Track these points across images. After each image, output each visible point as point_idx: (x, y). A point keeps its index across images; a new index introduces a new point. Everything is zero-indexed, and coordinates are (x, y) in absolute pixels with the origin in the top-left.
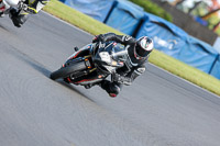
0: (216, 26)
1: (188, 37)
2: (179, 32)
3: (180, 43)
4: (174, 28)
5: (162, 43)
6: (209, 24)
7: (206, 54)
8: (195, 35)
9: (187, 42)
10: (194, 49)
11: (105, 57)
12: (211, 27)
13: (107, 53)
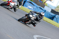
0: (44, 3)
1: (37, 6)
2: (35, 4)
3: (35, 7)
4: (33, 3)
5: (30, 7)
6: (43, 2)
7: (42, 10)
8: (39, 5)
9: (37, 7)
10: (39, 9)
11: (31, 16)
12: (43, 3)
13: (31, 15)
